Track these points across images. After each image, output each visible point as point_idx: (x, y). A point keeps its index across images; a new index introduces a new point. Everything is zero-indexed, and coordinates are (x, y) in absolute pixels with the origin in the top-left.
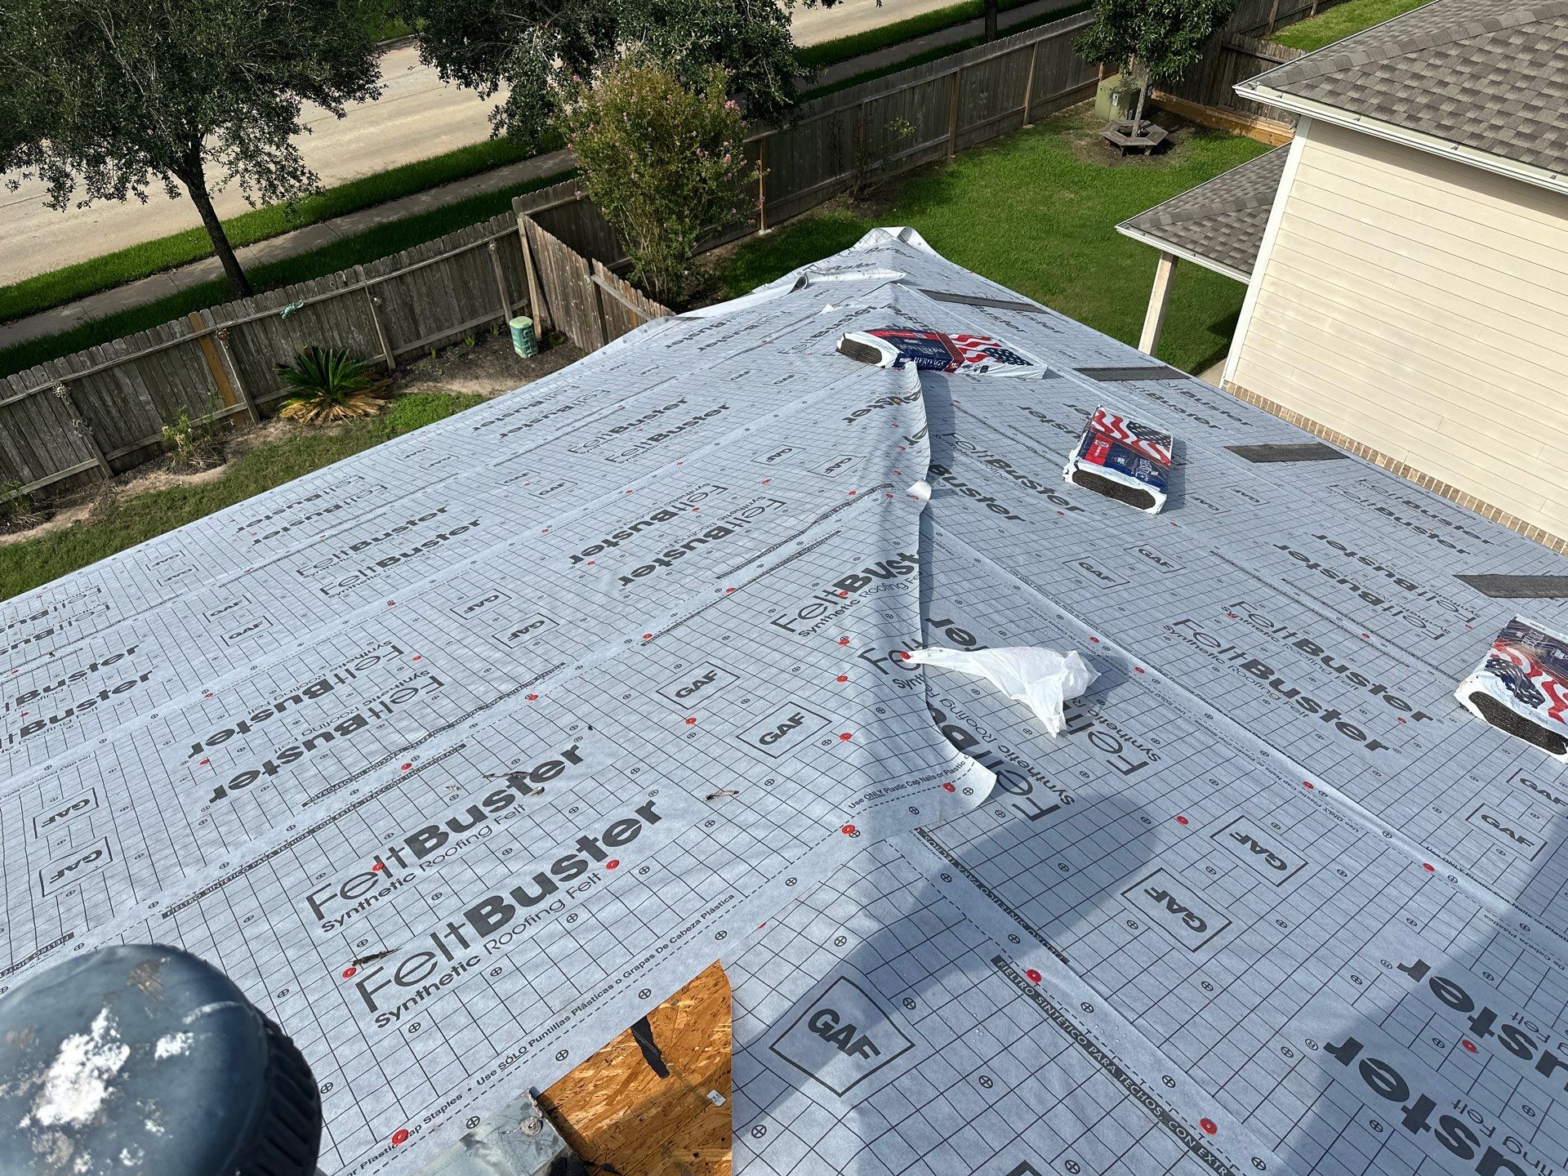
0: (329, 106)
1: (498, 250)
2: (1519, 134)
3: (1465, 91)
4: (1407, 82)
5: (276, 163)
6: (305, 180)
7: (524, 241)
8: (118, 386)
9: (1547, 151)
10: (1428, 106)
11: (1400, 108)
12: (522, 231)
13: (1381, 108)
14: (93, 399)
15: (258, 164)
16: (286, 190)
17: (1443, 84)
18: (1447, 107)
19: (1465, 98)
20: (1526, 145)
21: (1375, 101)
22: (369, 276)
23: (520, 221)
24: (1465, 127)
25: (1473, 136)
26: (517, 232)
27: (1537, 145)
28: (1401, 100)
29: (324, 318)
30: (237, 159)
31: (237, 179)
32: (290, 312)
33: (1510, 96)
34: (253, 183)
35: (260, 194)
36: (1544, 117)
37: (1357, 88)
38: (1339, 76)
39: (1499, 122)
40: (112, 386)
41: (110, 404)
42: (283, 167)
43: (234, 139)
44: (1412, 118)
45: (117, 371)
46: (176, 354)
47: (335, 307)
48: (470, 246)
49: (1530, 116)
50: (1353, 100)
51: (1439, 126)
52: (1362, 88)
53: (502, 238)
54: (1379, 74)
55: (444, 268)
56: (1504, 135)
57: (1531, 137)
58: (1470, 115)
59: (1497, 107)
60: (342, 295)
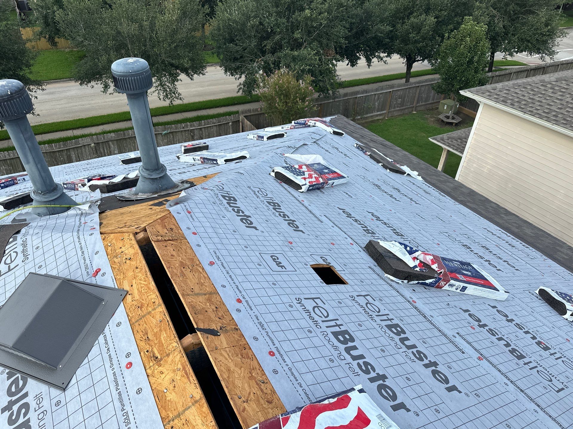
0: (189, 77)
1: (232, 125)
2: (544, 112)
3: (530, 98)
4: (513, 95)
5: (169, 89)
6: (177, 95)
7: (241, 124)
8: (110, 147)
9: (552, 118)
10: (518, 102)
11: (509, 101)
12: (241, 121)
13: (503, 101)
14: (101, 150)
15: (164, 88)
16: (171, 97)
17: (524, 96)
18: (523, 102)
19: (530, 101)
20: (545, 115)
21: (502, 99)
22: (191, 126)
23: (241, 118)
24: (528, 109)
25: (530, 111)
26: (239, 121)
27: (549, 116)
28: (510, 99)
29: (175, 137)
30: (158, 86)
31: (157, 91)
32: (165, 134)
33: (544, 101)
34: (161, 93)
35: (163, 97)
36: (553, 108)
37: (497, 95)
38: (492, 91)
39: (539, 108)
40: (108, 147)
41: (106, 152)
42: (171, 90)
43: (158, 80)
44: (512, 104)
45: (110, 143)
46: (128, 140)
47: (179, 134)
48: (224, 123)
49: (548, 107)
50: (495, 98)
51: (520, 107)
52: (499, 95)
53: (234, 122)
54: (505, 92)
55: (215, 128)
56: (539, 112)
57: (548, 113)
58: (530, 105)
59: (539, 104)
60: (182, 131)
